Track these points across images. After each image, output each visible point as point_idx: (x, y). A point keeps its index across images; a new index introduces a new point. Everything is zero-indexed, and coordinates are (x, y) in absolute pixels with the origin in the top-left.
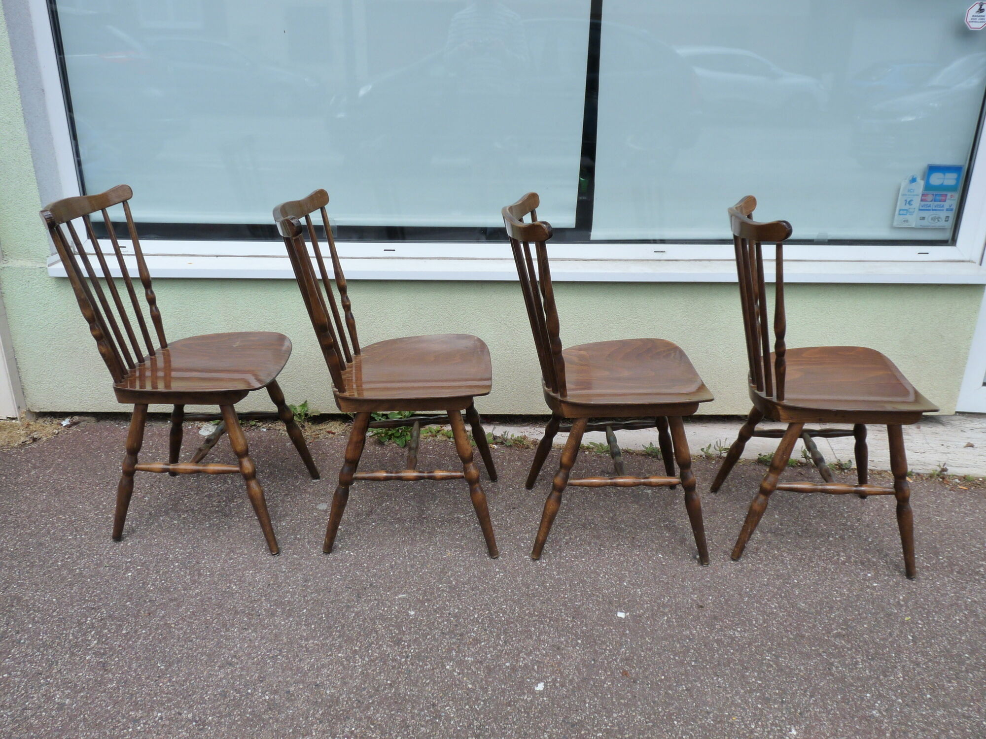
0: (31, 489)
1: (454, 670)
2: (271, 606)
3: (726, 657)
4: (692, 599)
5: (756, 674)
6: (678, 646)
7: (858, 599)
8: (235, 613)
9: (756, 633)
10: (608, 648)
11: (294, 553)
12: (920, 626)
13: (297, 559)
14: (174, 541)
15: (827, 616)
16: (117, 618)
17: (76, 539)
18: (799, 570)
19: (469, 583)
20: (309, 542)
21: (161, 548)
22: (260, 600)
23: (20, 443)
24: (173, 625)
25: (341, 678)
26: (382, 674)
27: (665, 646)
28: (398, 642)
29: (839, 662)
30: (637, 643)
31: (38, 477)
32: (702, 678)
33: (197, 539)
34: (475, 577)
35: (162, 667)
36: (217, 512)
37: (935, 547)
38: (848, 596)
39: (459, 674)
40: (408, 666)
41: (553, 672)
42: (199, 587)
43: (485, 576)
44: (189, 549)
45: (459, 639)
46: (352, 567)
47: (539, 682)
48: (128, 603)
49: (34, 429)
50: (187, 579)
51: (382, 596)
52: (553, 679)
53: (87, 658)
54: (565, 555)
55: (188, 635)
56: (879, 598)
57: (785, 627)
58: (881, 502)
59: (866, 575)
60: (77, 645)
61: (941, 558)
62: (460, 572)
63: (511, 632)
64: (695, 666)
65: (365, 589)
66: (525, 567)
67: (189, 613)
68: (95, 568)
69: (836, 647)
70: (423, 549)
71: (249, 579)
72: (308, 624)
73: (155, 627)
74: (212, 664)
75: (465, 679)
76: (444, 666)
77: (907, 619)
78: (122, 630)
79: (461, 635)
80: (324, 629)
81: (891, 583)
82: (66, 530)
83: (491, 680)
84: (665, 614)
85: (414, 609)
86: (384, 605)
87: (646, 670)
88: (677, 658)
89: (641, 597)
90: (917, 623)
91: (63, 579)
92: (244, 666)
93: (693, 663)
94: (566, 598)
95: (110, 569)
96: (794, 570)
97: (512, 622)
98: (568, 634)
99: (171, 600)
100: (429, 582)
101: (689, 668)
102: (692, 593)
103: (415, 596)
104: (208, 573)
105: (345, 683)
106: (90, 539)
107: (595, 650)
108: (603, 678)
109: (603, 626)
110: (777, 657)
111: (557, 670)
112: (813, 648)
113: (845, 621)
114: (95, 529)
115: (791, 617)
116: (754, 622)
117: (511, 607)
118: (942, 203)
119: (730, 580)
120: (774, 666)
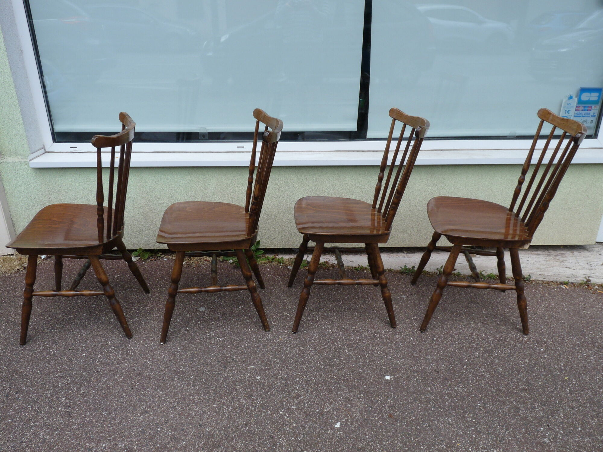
1: (285, 415)
2: (171, 374)
3: (453, 404)
4: (431, 367)
5: (472, 415)
6: (423, 397)
7: (535, 366)
8: (149, 379)
9: (471, 388)
10: (380, 399)
11: (185, 340)
12: (574, 383)
13: (187, 343)
14: (111, 333)
15: (516, 377)
16: (77, 383)
17: (51, 332)
18: (498, 347)
19: (293, 358)
21: (104, 337)
22: (164, 370)
23: (16, 270)
24: (111, 387)
25: (215, 421)
26: (241, 418)
27: (415, 398)
28: (250, 397)
29: (524, 407)
30: (398, 396)
32: (438, 418)
34: (297, 354)
35: (105, 415)
37: (584, 331)
38: (529, 363)
39: (288, 417)
40: (256, 412)
41: (346, 416)
42: (127, 362)
43: (303, 353)
44: (121, 338)
45: (287, 395)
46: (221, 348)
47: (337, 422)
48: (84, 373)
49: (25, 261)
50: (120, 357)
51: (239, 367)
52: (346, 420)
53: (59, 409)
54: (352, 339)
55: (121, 394)
56: (548, 365)
57: (490, 384)
58: (550, 302)
59: (540, 350)
60: (53, 401)
61: (587, 338)
62: (288, 351)
63: (320, 390)
64: (434, 410)
65: (229, 362)
66: (328, 347)
67: (121, 379)
68: (63, 351)
69: (521, 397)
70: (264, 336)
71: (158, 357)
72: (194, 386)
73: (100, 389)
74: (136, 412)
75: (291, 420)
76: (278, 412)
77: (566, 378)
78: (80, 390)
79: (289, 392)
80: (204, 389)
81: (556, 355)
82: (45, 326)
83: (307, 421)
84: (415, 377)
85: (260, 375)
86: (241, 373)
87: (403, 413)
88: (422, 405)
89: (400, 366)
90: (572, 381)
91: (44, 358)
92: (155, 413)
93: (433, 409)
94: (353, 367)
95: (72, 351)
96: (495, 347)
97: (320, 383)
98: (355, 391)
99: (110, 371)
100: (269, 357)
101: (430, 412)
102: (431, 363)
103: (260, 366)
104: (133, 353)
105: (218, 424)
106: (60, 332)
107: (372, 401)
108: (377, 419)
109: (377, 386)
110: (485, 404)
111: (348, 414)
112: (507, 398)
113: (527, 380)
115: (494, 378)
116: (470, 382)
117: (319, 373)
118: (589, 112)
119: (455, 354)
120: (483, 410)
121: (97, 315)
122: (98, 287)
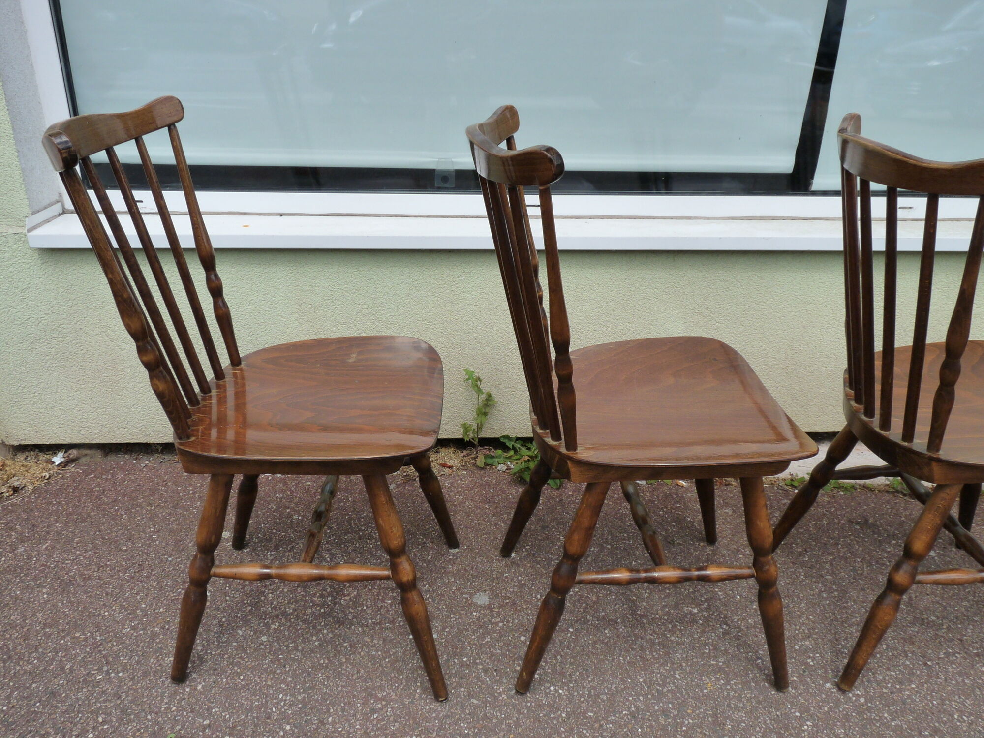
11: (470, 695)
13: (477, 707)
14: (272, 679)
17: (109, 681)
20: (486, 671)
31: (30, 558)
33: (307, 671)
36: (324, 615)
44: (300, 693)
46: (572, 720)
49: (13, 472)
70: (666, 677)
82: (91, 662)
106: (132, 679)
114: (137, 658)
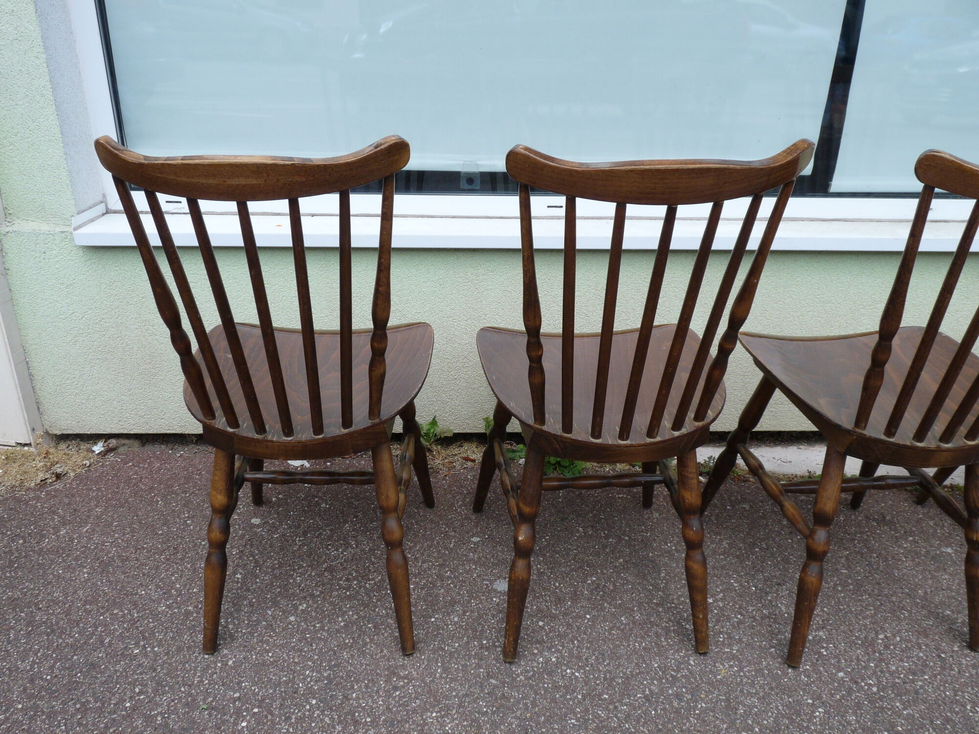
0: (64, 561)
11: (489, 676)
13: (496, 686)
14: (299, 656)
17: (146, 656)
23: (38, 481)
31: (71, 540)
33: (332, 650)
36: (350, 598)
44: (326, 670)
46: (587, 702)
49: (56, 460)
68: (188, 713)
82: (129, 637)
95: (210, 715)
104: (369, 720)
106: (167, 654)
114: (171, 635)
121: (251, 605)
122: (239, 525)
